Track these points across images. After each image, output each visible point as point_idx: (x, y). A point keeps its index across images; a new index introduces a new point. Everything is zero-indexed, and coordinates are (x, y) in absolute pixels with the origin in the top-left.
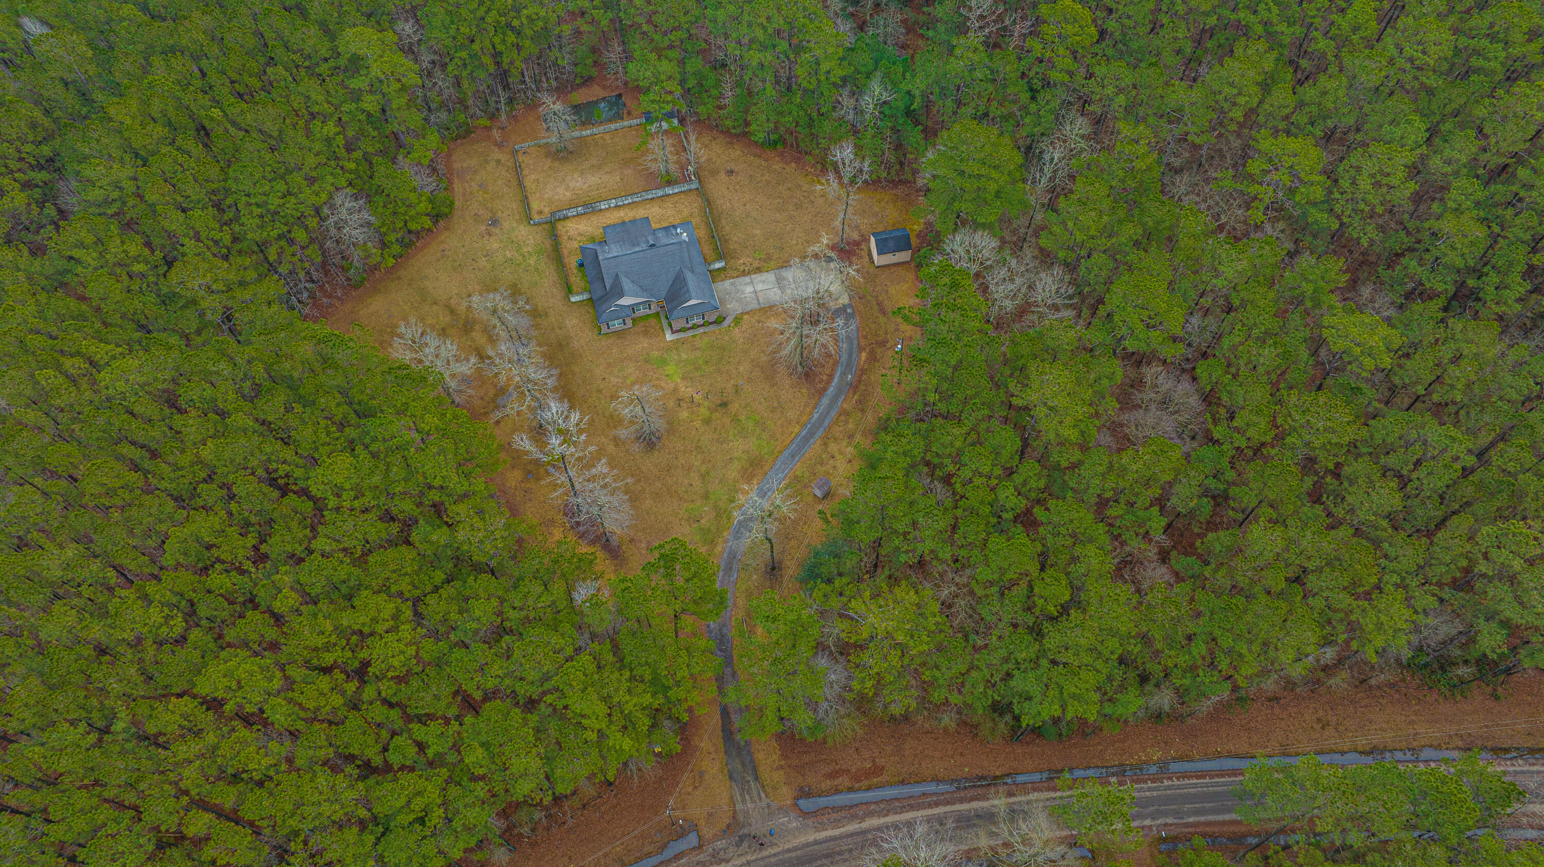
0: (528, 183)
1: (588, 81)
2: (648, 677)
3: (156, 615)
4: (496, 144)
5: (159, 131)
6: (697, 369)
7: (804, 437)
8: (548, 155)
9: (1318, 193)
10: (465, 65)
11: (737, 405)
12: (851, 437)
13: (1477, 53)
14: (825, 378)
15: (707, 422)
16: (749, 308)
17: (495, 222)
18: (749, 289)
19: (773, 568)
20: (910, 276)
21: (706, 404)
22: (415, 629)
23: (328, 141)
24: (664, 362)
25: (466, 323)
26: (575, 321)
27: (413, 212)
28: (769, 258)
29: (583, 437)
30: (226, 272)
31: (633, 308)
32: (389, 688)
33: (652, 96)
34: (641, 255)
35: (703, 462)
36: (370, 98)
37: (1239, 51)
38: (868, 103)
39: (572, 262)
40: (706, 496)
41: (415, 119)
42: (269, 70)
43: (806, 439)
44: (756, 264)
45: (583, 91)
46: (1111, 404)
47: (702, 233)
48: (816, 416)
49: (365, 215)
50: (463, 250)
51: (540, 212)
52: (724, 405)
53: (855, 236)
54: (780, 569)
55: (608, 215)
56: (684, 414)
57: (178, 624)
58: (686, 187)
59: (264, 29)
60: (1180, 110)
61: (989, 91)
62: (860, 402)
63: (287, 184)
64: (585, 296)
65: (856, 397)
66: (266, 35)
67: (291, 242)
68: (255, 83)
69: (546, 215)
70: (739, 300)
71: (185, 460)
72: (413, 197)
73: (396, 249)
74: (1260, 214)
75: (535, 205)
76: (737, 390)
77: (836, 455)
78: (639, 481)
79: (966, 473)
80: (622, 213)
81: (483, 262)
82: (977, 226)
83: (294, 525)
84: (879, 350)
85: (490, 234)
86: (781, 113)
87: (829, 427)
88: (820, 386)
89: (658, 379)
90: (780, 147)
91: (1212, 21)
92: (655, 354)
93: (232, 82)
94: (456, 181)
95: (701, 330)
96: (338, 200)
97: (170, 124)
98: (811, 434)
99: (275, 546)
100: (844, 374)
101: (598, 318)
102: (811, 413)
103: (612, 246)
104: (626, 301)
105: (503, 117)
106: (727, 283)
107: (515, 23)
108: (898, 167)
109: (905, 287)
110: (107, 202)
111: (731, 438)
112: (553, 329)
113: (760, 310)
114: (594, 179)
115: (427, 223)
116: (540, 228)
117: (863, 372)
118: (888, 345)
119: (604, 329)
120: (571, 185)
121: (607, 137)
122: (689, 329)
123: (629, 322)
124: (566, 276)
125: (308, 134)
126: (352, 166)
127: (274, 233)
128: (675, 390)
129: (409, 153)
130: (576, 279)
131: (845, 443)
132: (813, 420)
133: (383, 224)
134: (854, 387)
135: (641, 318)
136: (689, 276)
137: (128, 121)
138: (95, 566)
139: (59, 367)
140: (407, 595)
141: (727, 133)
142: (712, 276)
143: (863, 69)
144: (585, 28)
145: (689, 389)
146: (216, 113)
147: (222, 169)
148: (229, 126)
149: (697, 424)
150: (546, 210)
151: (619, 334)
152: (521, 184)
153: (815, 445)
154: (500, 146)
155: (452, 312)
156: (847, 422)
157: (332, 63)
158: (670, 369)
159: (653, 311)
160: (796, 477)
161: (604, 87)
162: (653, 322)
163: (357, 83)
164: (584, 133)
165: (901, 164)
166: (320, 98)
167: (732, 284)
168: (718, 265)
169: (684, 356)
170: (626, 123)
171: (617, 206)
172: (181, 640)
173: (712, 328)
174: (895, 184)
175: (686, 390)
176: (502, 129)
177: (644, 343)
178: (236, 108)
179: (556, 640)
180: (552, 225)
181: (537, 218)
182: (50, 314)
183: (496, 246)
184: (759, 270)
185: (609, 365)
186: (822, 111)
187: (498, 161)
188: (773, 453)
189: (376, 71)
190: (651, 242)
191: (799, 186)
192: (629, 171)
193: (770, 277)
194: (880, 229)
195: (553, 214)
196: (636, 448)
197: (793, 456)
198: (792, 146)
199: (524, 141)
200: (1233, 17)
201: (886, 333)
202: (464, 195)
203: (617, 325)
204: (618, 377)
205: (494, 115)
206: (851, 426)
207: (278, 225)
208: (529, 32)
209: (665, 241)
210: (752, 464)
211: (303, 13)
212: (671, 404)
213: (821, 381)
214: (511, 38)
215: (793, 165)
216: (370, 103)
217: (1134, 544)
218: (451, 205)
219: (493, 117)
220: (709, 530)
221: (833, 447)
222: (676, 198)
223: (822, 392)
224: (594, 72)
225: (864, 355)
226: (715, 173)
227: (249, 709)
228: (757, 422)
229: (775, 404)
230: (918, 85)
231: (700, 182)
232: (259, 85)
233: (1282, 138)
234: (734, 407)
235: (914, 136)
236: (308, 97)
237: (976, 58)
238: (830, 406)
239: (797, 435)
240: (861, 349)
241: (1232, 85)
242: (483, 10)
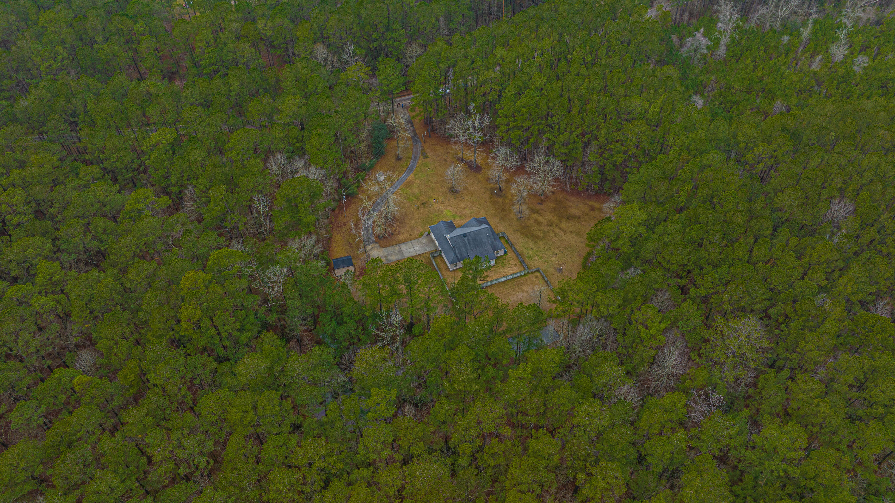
6: (438, 215)
15: (430, 197)
16: (416, 240)
17: (560, 270)
24: (453, 216)
39: (510, 254)
70: (421, 243)
76: (418, 208)
89: (454, 210)
92: (457, 219)
106: (428, 250)
111: (419, 193)
113: (411, 240)
114: (514, 299)
116: (533, 269)
120: (525, 292)
128: (446, 207)
150: (534, 277)
155: (561, 229)
158: (450, 214)
167: (426, 250)
175: (441, 207)
180: (528, 271)
181: (538, 275)
183: (553, 259)
184: (413, 257)
193: (406, 255)
196: (459, 188)
228: (409, 199)
229: (401, 205)
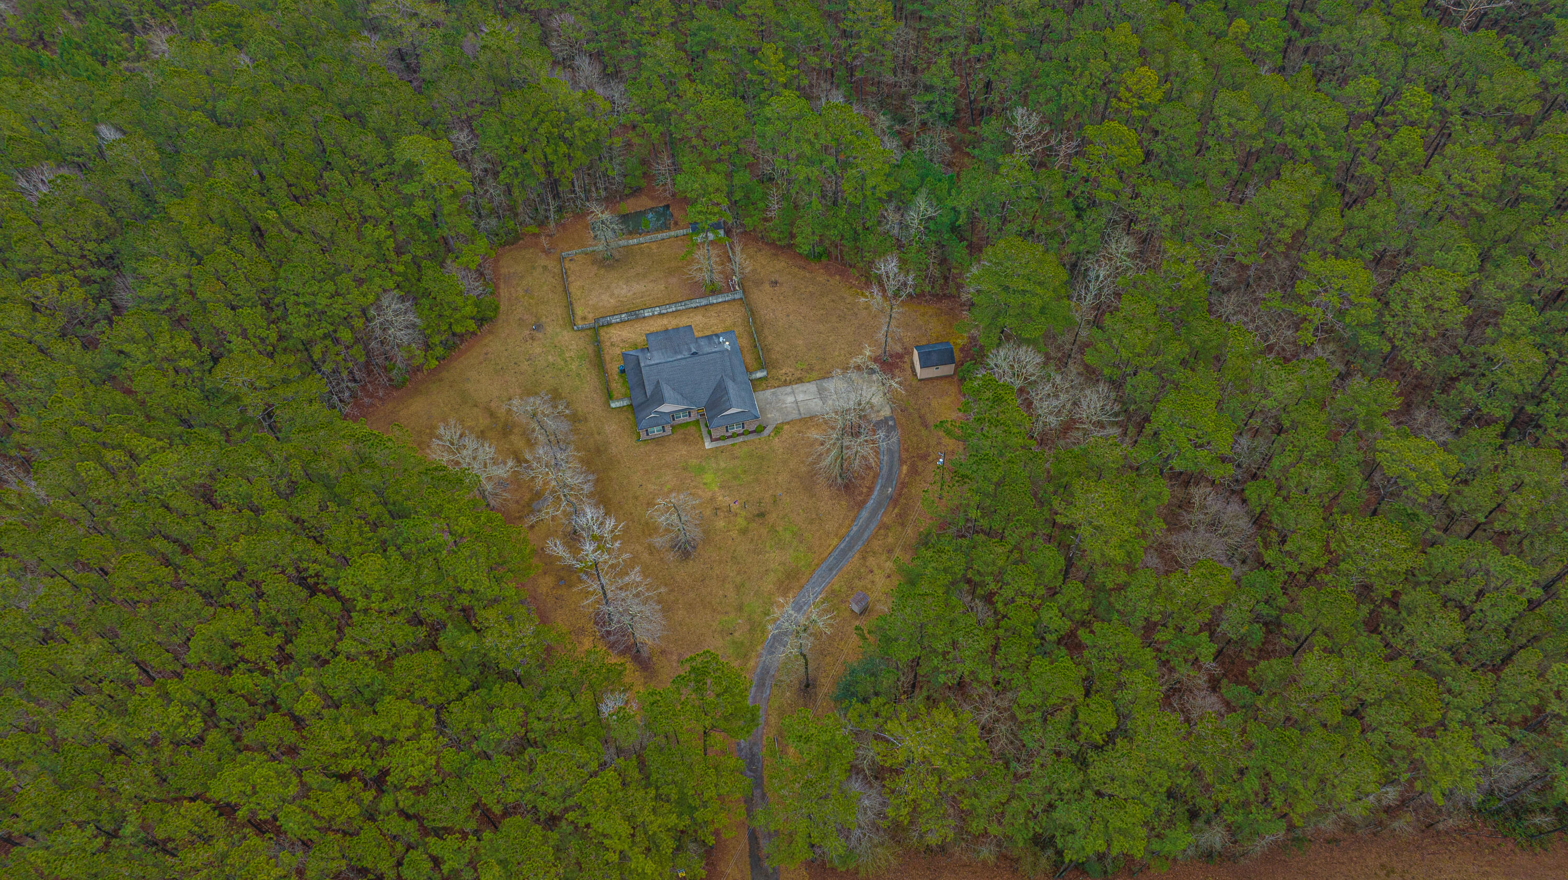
0: (575, 288)
1: (636, 192)
2: (674, 797)
3: (174, 713)
4: (543, 251)
5: (216, 231)
6: (736, 477)
7: (842, 550)
8: (594, 262)
9: (1369, 315)
10: (517, 174)
11: (774, 515)
12: (890, 551)
13: (1526, 181)
14: (865, 490)
15: (744, 532)
16: (789, 418)
17: (539, 327)
18: (790, 399)
19: (807, 686)
20: (953, 390)
21: (744, 513)
22: (436, 738)
23: (379, 243)
24: (702, 470)
25: (506, 425)
26: (614, 427)
27: (458, 316)
28: (811, 369)
29: (617, 544)
30: (271, 370)
31: (673, 415)
32: (407, 798)
33: (699, 207)
34: (683, 362)
35: (739, 573)
36: (422, 203)
37: (1286, 174)
38: (913, 218)
39: (614, 368)
40: (740, 608)
41: (465, 224)
42: (326, 174)
43: (844, 553)
44: (798, 374)
45: (632, 201)
46: (1158, 526)
47: (744, 342)
48: (855, 529)
49: (411, 317)
50: (506, 354)
51: (584, 318)
52: (762, 515)
53: (898, 349)
54: (815, 687)
55: (651, 322)
56: (721, 524)
57: (197, 724)
58: (729, 297)
59: (324, 135)
60: (1227, 230)
61: (1034, 209)
62: (899, 515)
63: (335, 284)
64: (625, 403)
65: (896, 511)
66: (325, 141)
67: (336, 341)
68: (311, 187)
69: (590, 321)
70: (780, 410)
71: (216, 556)
72: (459, 300)
73: (440, 351)
74: (1310, 335)
75: (579, 311)
76: (775, 500)
77: (875, 569)
78: (673, 590)
79: (1009, 592)
80: (665, 321)
81: (525, 366)
82: (1021, 341)
83: (321, 625)
84: (920, 464)
85: (533, 339)
86: (827, 227)
87: (869, 541)
88: (859, 498)
89: (695, 487)
90: (824, 259)
91: (1259, 144)
92: (694, 462)
93: (289, 185)
94: (502, 286)
95: (741, 439)
96: (385, 302)
97: (226, 224)
98: (850, 547)
99: (301, 647)
100: (884, 487)
101: (637, 423)
102: (850, 526)
103: (655, 353)
104: (666, 408)
105: (552, 224)
106: (768, 393)
107: (568, 134)
108: (942, 281)
109: (948, 400)
110: (161, 298)
111: (768, 549)
112: (592, 434)
113: (800, 420)
114: (638, 287)
115: (472, 325)
116: (583, 334)
117: (904, 485)
118: (930, 459)
119: (643, 436)
120: (616, 292)
121: (654, 246)
122: (729, 437)
123: (668, 429)
124: (607, 382)
125: (360, 236)
126: (401, 269)
127: (320, 333)
128: (713, 499)
129: (457, 257)
130: (617, 386)
131: (884, 557)
132: (852, 533)
133: (428, 327)
134: (894, 501)
135: (681, 425)
136: (730, 385)
137: (187, 221)
138: (118, 662)
139: (99, 459)
140: (431, 701)
141: (772, 244)
142: (754, 386)
143: (909, 186)
144: (637, 140)
145: (727, 498)
146: (272, 214)
147: (273, 269)
148: (283, 227)
149: (734, 534)
150: (591, 316)
151: (658, 441)
152: (566, 291)
153: (854, 559)
154: (547, 252)
155: (492, 415)
156: (886, 536)
157: (386, 169)
158: (708, 477)
159: (693, 419)
160: (833, 591)
161: (653, 198)
162: (693, 429)
163: (410, 189)
164: (631, 242)
165: (946, 278)
166: (373, 203)
167: (773, 393)
168: (759, 374)
169: (723, 465)
170: (673, 233)
171: (660, 314)
172: (199, 741)
173: (751, 437)
174: (939, 298)
175: (723, 499)
176: (551, 236)
177: (683, 450)
178: (291, 210)
179: (580, 754)
180: (596, 330)
181: (580, 323)
182: (96, 407)
183: (538, 350)
184: (800, 380)
185: (646, 471)
186: (867, 225)
187: (545, 268)
188: (810, 565)
189: (429, 177)
190: (694, 350)
191: (843, 298)
192: (674, 280)
193: (812, 387)
194: (924, 343)
195: (596, 320)
196: (670, 556)
197: (831, 570)
198: (837, 258)
199: (571, 248)
200: (1279, 140)
201: (928, 446)
202: (509, 299)
203: (656, 431)
204: (654, 484)
205: (543, 222)
206: (890, 540)
207: (324, 324)
208: (580, 143)
209: (707, 349)
210: (788, 577)
211: (362, 121)
212: (708, 512)
213: (861, 494)
214: (563, 149)
215: (838, 277)
216: (422, 208)
217: (1183, 671)
218: (496, 309)
219: (542, 224)
220: (742, 643)
221: (871, 561)
222: (720, 308)
223: (861, 505)
224: (643, 183)
225: (905, 468)
226: (758, 283)
227: (263, 815)
228: (794, 534)
229: (814, 516)
230: (963, 202)
231: (744, 292)
232: (315, 188)
233: (1331, 260)
234: (772, 518)
235: (958, 251)
236: (361, 202)
237: (1022, 176)
238: (869, 520)
239: (836, 547)
240: (902, 462)
241: (1279, 206)
242: (536, 120)
